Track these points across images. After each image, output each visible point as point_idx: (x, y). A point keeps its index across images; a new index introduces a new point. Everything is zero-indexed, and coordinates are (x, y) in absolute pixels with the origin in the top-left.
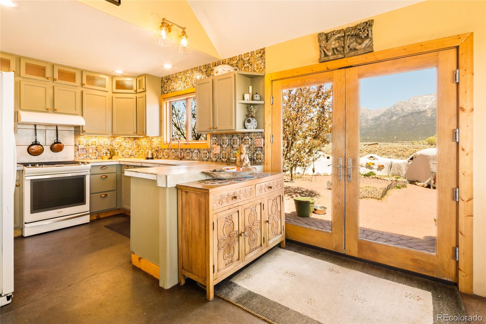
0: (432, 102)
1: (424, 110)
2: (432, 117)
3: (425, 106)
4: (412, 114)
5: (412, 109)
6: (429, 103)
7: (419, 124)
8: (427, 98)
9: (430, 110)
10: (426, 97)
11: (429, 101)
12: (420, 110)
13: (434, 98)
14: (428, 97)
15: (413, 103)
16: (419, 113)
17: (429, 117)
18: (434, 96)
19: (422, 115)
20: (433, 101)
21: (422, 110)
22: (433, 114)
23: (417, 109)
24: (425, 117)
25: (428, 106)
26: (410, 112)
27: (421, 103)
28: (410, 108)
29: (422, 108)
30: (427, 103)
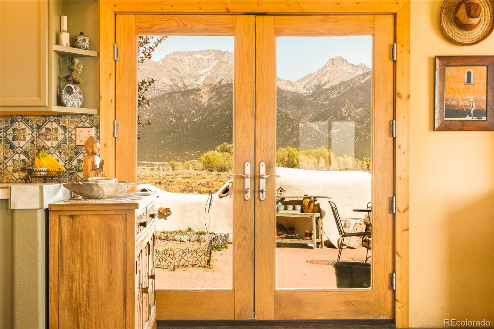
0: (208, 69)
1: (195, 87)
2: (209, 105)
3: (197, 78)
4: (170, 94)
5: (172, 83)
6: (204, 70)
7: (186, 120)
8: (200, 59)
9: (206, 89)
10: (199, 56)
11: (205, 67)
12: (186, 86)
13: (215, 60)
14: (203, 57)
15: (173, 69)
16: (186, 93)
17: (205, 105)
18: (215, 55)
19: (191, 100)
20: (211, 68)
21: (190, 88)
22: (212, 98)
23: (181, 85)
24: (197, 104)
25: (202, 79)
26: (167, 89)
27: (188, 70)
28: (167, 80)
29: (191, 83)
30: (200, 70)
